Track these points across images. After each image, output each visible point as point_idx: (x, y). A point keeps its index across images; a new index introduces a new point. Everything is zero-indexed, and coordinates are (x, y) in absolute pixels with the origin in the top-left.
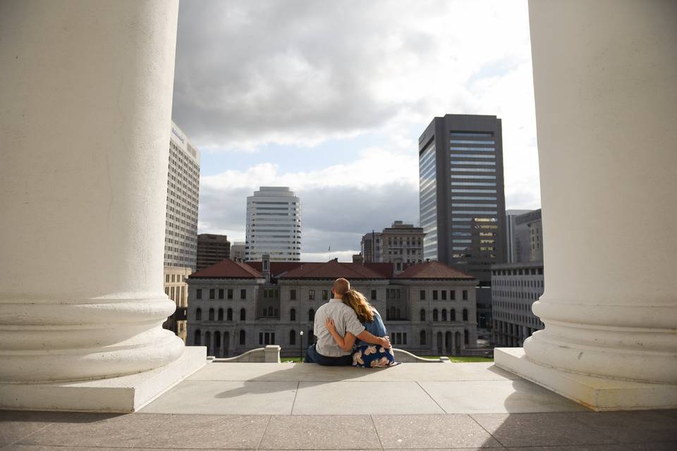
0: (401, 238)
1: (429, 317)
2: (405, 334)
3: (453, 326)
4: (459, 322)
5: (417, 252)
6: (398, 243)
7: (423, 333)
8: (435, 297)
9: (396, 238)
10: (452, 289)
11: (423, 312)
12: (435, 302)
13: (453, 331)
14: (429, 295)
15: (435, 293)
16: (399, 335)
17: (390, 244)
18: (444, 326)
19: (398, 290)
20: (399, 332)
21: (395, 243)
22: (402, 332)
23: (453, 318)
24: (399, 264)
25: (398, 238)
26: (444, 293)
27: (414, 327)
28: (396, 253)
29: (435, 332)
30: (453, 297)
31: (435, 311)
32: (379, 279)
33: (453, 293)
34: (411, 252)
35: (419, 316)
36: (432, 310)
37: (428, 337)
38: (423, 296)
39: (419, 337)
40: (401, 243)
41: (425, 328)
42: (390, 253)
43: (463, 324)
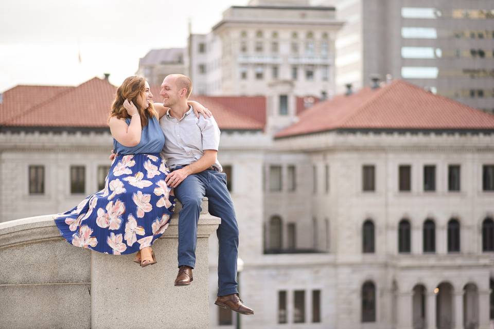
0: (275, 35)
1: (387, 241)
2: (316, 294)
3: (460, 267)
4: (470, 255)
5: (318, 74)
6: (267, 47)
7: (368, 288)
8: (405, 184)
9: (260, 34)
10: (455, 159)
11: (369, 227)
12: (405, 198)
13: (459, 282)
14: (388, 177)
15: (405, 172)
16: (299, 296)
17: (244, 49)
18: (432, 267)
19: (292, 168)
20: (299, 287)
21: (259, 49)
22: (309, 288)
23: (454, 244)
24: (284, 99)
25: (268, 34)
26: (429, 172)
27: (344, 273)
28: (259, 76)
29: (407, 284)
30: (454, 183)
31: (405, 226)
32: (242, 131)
33: (454, 173)
34: (302, 74)
35: (358, 241)
36: (395, 221)
37: (382, 302)
38: (369, 180)
39: (356, 302)
40: (275, 46)
41: (375, 274)
42: (244, 75)
43: (483, 261)
